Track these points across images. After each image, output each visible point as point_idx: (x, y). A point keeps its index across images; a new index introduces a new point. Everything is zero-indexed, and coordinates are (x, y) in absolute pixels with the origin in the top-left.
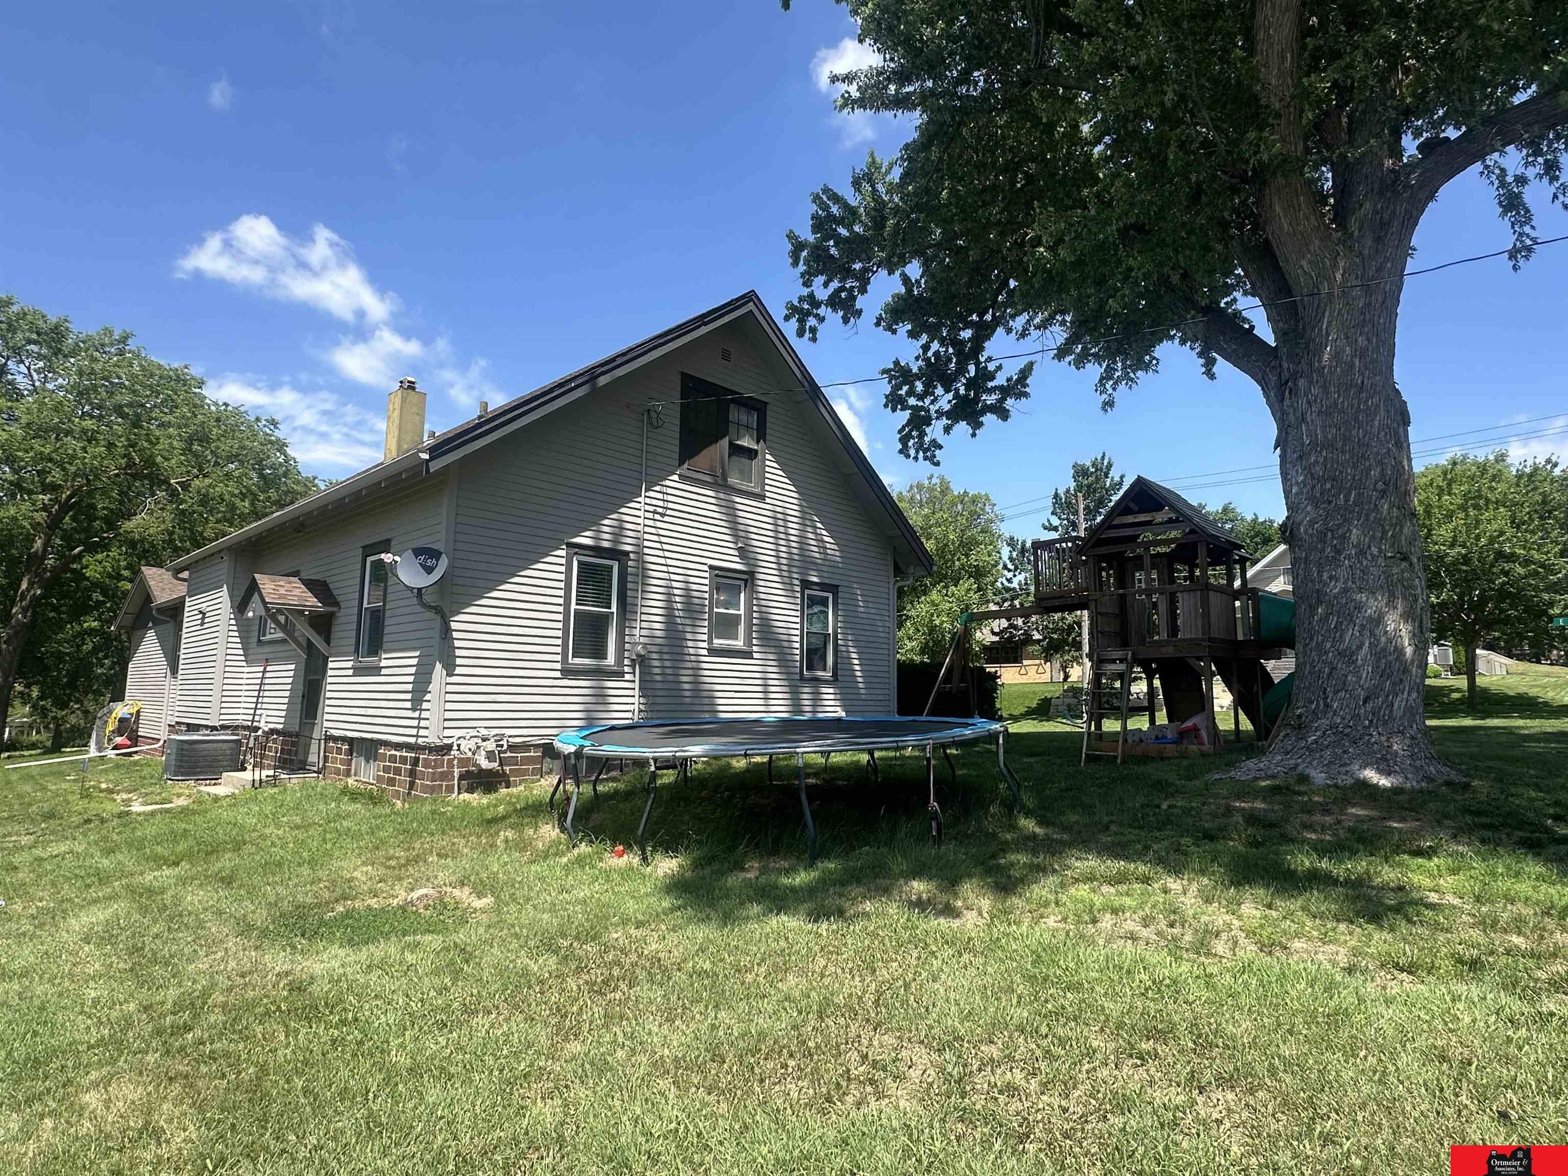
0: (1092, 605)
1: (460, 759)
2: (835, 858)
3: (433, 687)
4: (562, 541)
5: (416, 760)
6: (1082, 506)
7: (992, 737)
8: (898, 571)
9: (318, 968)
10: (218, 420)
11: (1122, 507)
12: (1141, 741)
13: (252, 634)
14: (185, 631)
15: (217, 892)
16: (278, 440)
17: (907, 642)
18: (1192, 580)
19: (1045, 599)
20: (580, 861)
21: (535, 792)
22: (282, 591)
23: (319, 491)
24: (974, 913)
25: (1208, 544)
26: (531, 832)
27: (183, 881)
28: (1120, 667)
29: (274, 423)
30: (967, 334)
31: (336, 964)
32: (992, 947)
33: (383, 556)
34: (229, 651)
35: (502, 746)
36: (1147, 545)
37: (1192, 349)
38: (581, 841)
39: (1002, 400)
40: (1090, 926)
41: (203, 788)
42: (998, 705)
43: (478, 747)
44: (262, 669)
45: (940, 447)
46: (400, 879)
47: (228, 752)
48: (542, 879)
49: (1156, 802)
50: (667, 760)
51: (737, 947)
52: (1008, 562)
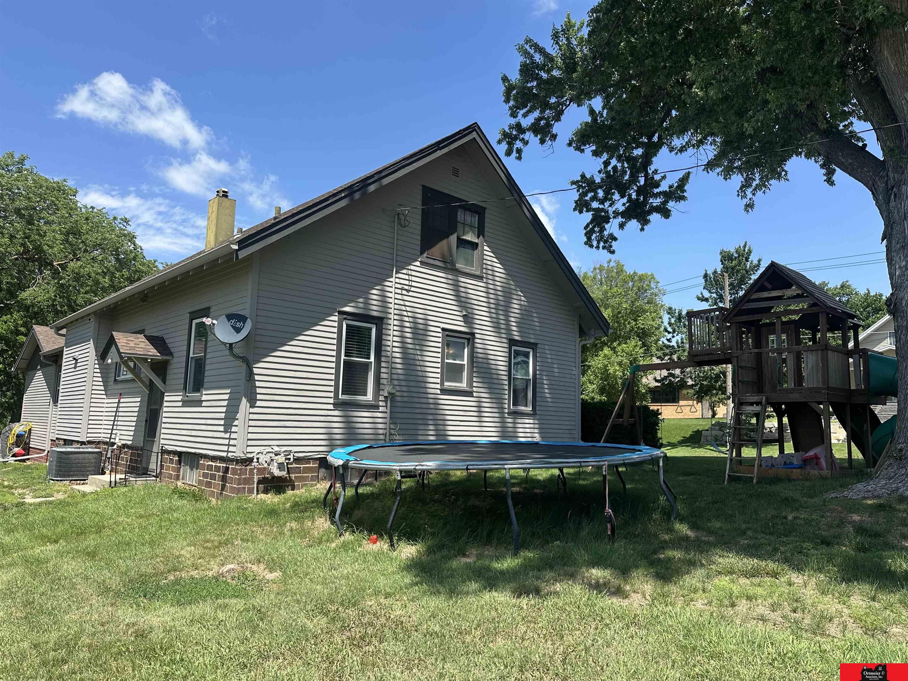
0: (735, 360)
1: (259, 469)
2: (534, 549)
3: (240, 415)
4: (335, 310)
5: (226, 470)
6: (727, 283)
7: (654, 461)
8: (582, 333)
9: (155, 621)
10: (87, 219)
11: (759, 286)
12: (773, 466)
13: (110, 375)
14: (63, 372)
15: (85, 563)
16: (129, 233)
17: (589, 385)
18: (815, 342)
19: (697, 355)
20: (345, 546)
21: (313, 493)
22: (132, 344)
23: (158, 271)
24: (639, 596)
25: (828, 314)
26: (309, 524)
27: (60, 554)
28: (756, 408)
29: (126, 221)
30: (638, 152)
31: (168, 618)
32: (653, 622)
33: (204, 320)
34: (94, 387)
35: (289, 459)
36: (778, 315)
37: (816, 162)
38: (346, 531)
39: (665, 203)
40: (730, 609)
41: (75, 487)
42: (659, 435)
43: (272, 460)
44: (117, 400)
45: (615, 239)
46: (214, 557)
47: (93, 461)
48: (316, 559)
49: (784, 514)
50: (410, 471)
51: (459, 615)
52: (668, 326)
